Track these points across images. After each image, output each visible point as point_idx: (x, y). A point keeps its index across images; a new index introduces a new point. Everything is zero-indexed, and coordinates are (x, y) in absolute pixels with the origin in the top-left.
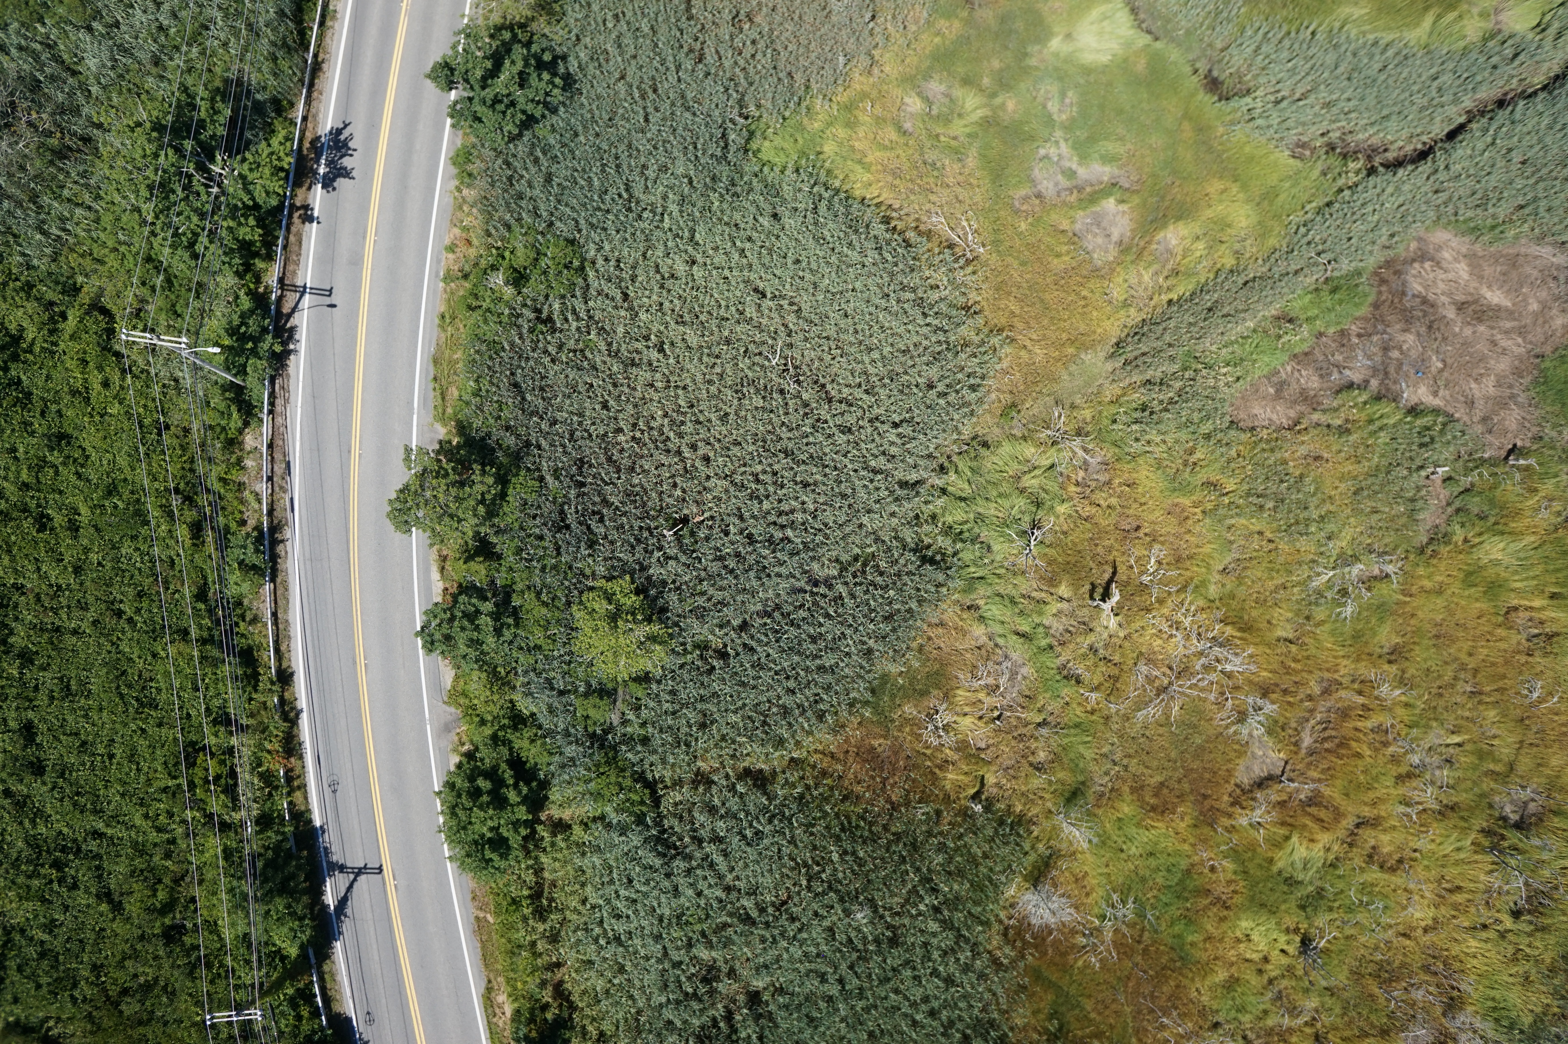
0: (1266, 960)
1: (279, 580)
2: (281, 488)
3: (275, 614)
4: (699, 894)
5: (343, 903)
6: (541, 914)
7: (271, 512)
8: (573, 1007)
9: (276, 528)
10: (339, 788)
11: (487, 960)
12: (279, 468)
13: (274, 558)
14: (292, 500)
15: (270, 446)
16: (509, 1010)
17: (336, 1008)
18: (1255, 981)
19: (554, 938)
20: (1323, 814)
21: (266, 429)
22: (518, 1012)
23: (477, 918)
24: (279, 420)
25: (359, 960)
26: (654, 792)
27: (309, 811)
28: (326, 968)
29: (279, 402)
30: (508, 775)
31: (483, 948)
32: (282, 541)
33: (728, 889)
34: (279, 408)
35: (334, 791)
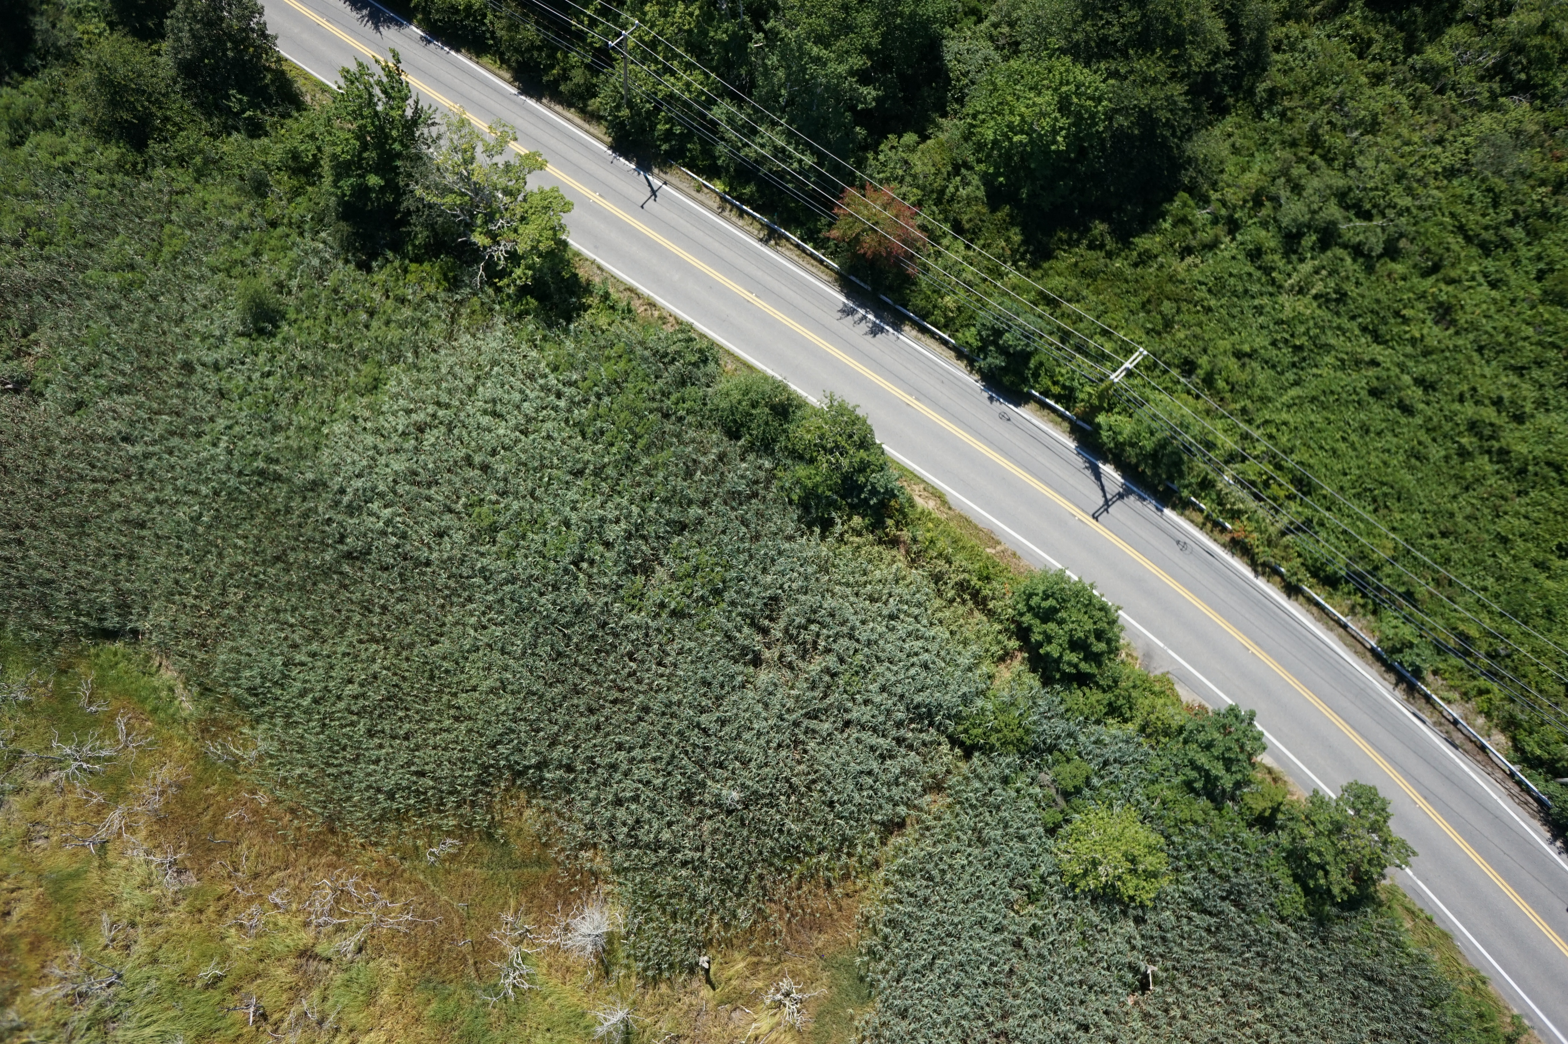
1: (1368, 654)
2: (1441, 724)
3: (1345, 627)
4: (867, 703)
5: (1097, 475)
6: (962, 587)
7: (1428, 699)
8: (880, 542)
9: (1411, 690)
10: (1178, 548)
11: (965, 521)
12: (1458, 738)
13: (1389, 668)
14: (1424, 722)
15: (1483, 748)
16: (920, 502)
17: (1033, 406)
18: (352, 1019)
19: (937, 578)
21: (1500, 758)
22: (913, 505)
23: (999, 543)
24: (1499, 775)
25: (1049, 447)
26: (962, 744)
27: (1182, 514)
28: (1066, 425)
29: (1516, 789)
30: (1087, 667)
31: (976, 527)
32: (1396, 685)
34: (1510, 784)
35: (1178, 542)
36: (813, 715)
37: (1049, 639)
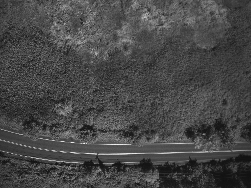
0: (149, 17)
1: (39, 162)
3: (45, 164)
17: (111, 165)
22: (120, 138)
24: (10, 156)
26: (92, 109)
33: (111, 101)
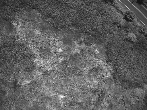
0: (58, 49)
4: (110, 21)
6: (120, 11)
8: (112, 5)
18: (58, 46)
19: (118, 10)
20: (62, 64)
22: (116, 2)
26: (118, 27)
30: (131, 20)
33: (108, 23)
36: (104, 22)
37: (128, 16)
